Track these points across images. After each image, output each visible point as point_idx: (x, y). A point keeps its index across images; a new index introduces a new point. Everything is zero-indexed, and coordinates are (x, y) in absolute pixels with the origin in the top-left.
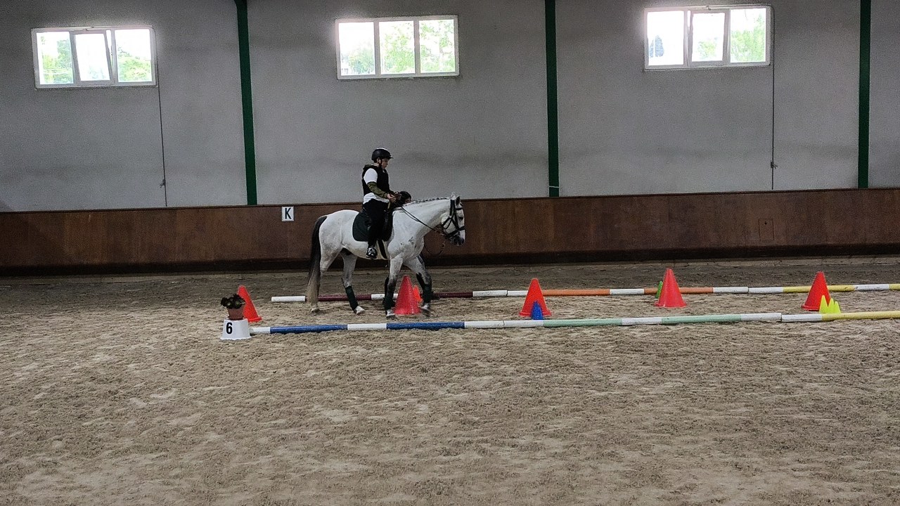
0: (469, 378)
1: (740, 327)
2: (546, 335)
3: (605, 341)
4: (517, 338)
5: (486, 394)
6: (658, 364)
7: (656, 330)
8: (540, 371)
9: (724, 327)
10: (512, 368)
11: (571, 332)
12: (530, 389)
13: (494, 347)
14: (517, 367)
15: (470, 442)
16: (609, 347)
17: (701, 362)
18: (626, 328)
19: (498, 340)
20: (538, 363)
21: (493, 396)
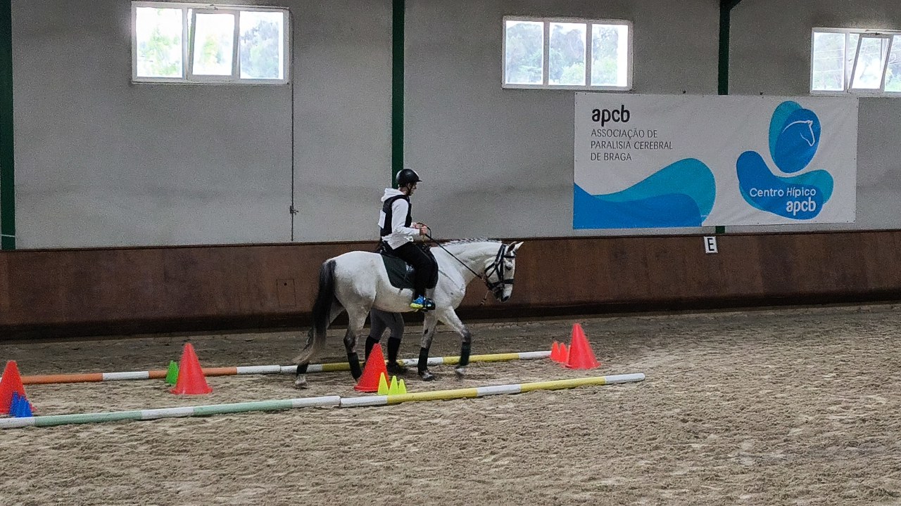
1: (294, 415)
2: (45, 438)
3: (132, 441)
4: (5, 442)
6: (219, 466)
7: (191, 423)
8: (66, 485)
9: (276, 416)
10: (24, 484)
11: (78, 431)
14: (30, 481)
16: (142, 448)
17: (271, 461)
18: (148, 423)
20: (57, 475)
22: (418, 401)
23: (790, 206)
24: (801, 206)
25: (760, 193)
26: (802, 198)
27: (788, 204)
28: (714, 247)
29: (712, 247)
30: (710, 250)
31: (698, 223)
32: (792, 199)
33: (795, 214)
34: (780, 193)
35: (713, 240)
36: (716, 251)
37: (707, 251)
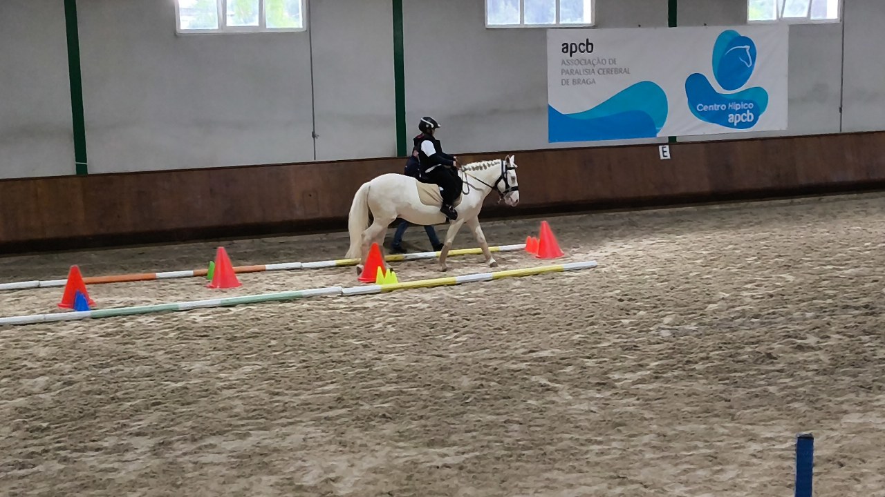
0: (21, 381)
1: (303, 304)
2: (97, 327)
3: (165, 329)
4: (64, 332)
5: (47, 396)
6: (229, 348)
7: (218, 312)
8: (102, 366)
9: (288, 305)
10: (69, 366)
11: (124, 322)
12: (96, 387)
13: (41, 344)
14: (75, 364)
15: (46, 451)
16: (172, 335)
17: (273, 343)
18: (184, 313)
19: (42, 336)
20: (97, 358)
21: (57, 398)
22: (407, 288)
23: (732, 118)
24: (741, 118)
25: (705, 108)
26: (741, 111)
27: (730, 116)
28: (668, 154)
29: (665, 154)
30: (664, 156)
31: (654, 134)
32: (734, 112)
33: (735, 124)
34: (723, 107)
35: (667, 148)
36: (669, 157)
37: (662, 158)
